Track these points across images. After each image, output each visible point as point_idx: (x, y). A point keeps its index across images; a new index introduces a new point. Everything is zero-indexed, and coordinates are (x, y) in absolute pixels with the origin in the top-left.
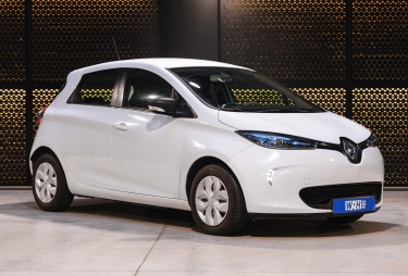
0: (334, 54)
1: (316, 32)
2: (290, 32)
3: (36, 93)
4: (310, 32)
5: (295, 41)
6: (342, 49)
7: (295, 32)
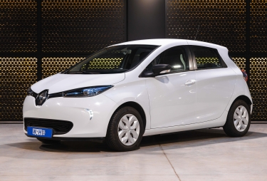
0: (238, 35)
1: (227, 21)
2: (210, 21)
3: (44, 60)
4: (223, 21)
5: (213, 27)
6: (243, 33)
7: (213, 21)
